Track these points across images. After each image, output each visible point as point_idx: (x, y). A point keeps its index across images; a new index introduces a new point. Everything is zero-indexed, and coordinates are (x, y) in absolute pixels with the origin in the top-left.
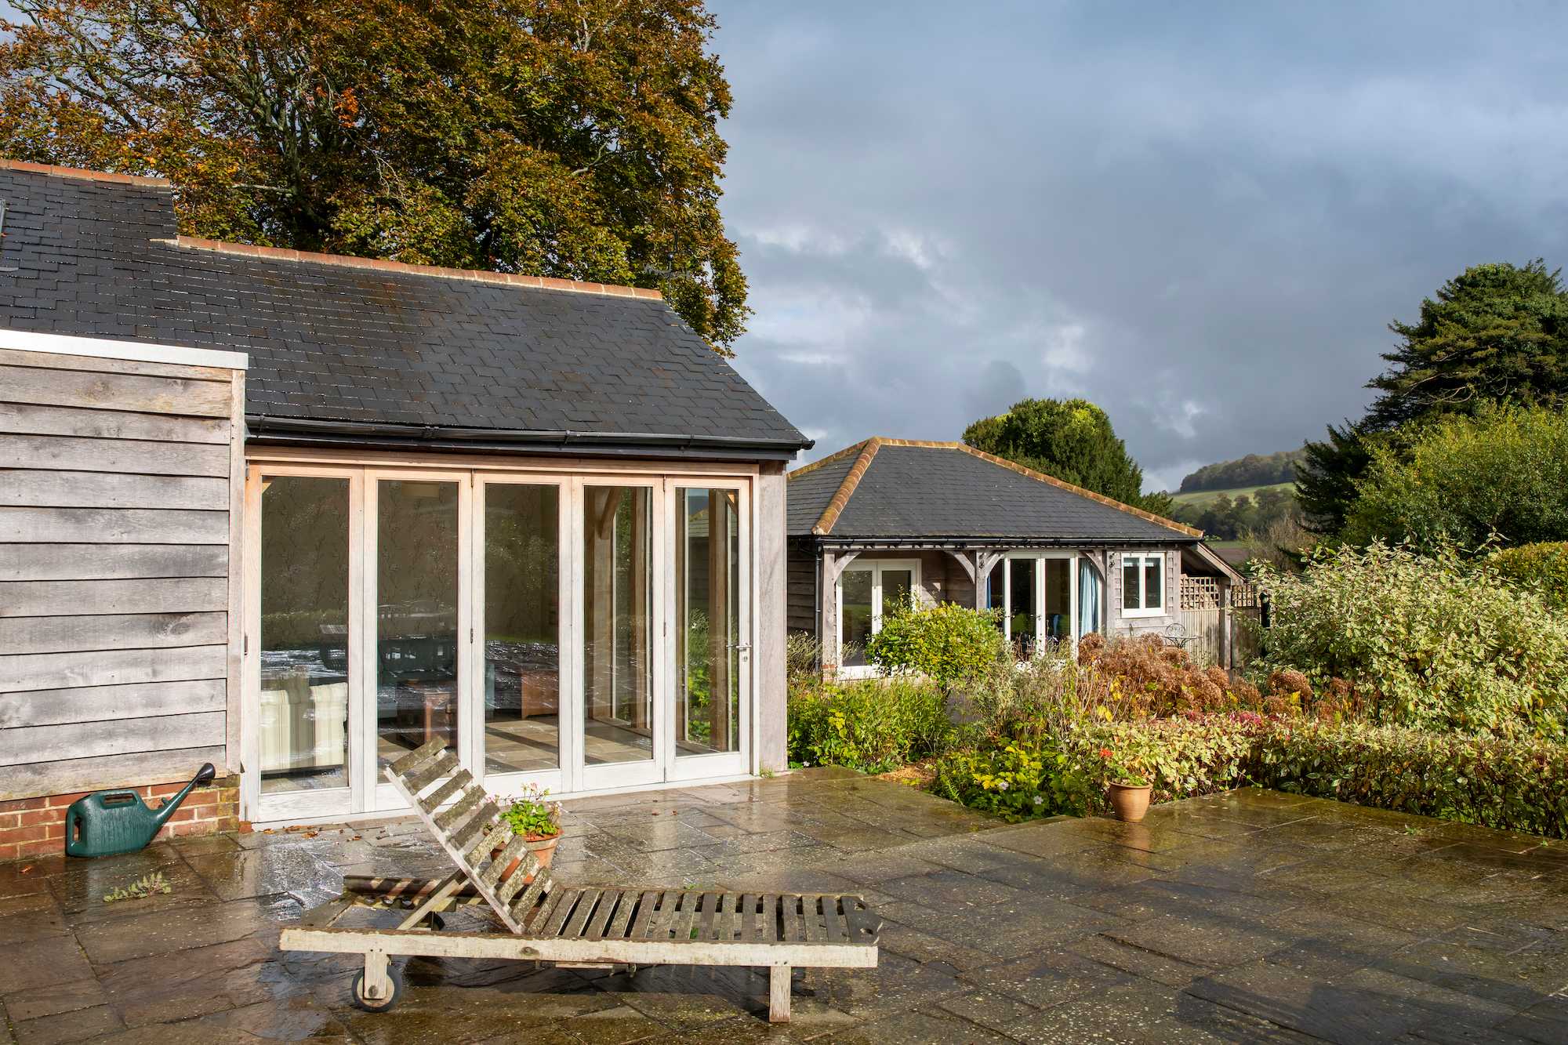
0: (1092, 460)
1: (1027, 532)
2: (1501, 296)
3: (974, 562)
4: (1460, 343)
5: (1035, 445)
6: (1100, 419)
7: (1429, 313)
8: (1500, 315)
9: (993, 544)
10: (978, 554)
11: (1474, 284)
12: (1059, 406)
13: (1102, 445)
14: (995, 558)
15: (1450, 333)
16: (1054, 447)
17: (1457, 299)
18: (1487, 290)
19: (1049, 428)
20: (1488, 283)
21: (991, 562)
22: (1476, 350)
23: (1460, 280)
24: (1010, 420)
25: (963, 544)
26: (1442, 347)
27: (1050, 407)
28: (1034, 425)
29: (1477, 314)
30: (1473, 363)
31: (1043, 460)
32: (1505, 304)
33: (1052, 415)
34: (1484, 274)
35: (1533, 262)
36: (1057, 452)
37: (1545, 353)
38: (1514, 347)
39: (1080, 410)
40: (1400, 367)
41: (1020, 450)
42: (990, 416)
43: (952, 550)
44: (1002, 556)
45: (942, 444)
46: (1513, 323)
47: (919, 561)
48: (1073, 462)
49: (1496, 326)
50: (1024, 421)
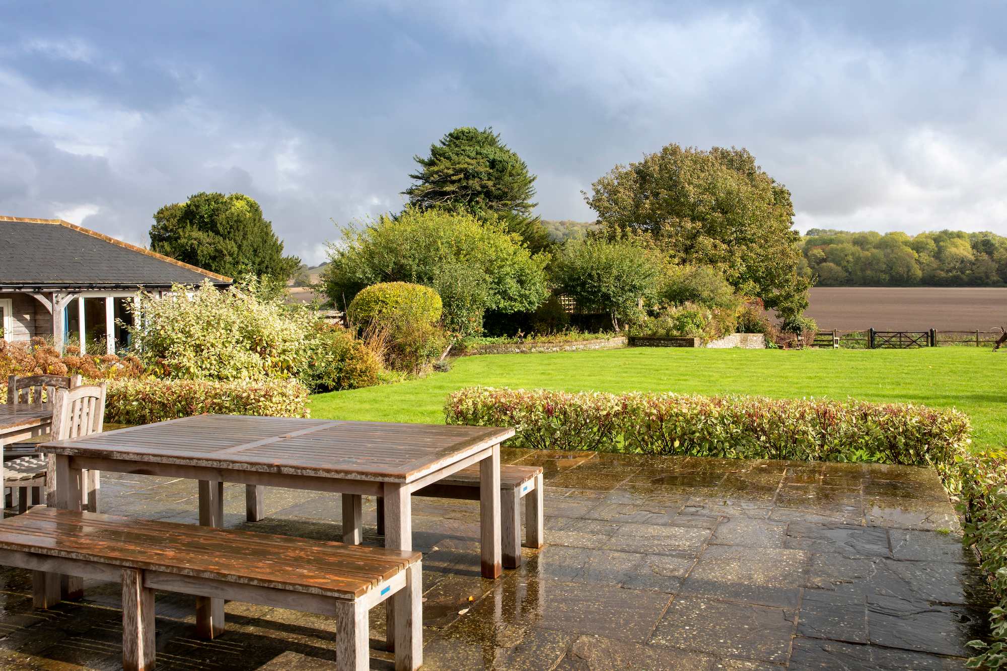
0: (245, 234)
1: (93, 280)
2: (470, 146)
3: (51, 301)
4: (446, 171)
5: (206, 224)
6: (254, 208)
7: (434, 152)
8: (469, 156)
9: (66, 288)
10: (54, 295)
11: (457, 138)
12: (223, 197)
13: (252, 224)
14: (70, 298)
15: (443, 166)
16: (218, 225)
17: (449, 145)
18: (463, 141)
19: (215, 212)
20: (465, 137)
21: (65, 300)
22: (453, 175)
23: (451, 135)
24: (188, 206)
25: (39, 288)
26: (437, 173)
27: (217, 198)
28: (204, 210)
29: (457, 154)
30: (453, 182)
31: (210, 233)
32: (471, 150)
33: (218, 203)
34: (463, 132)
35: (487, 128)
36: (221, 229)
37: (489, 179)
38: (476, 175)
39: (239, 201)
40: (420, 182)
41: (195, 227)
42: (175, 203)
43: (31, 292)
44: (76, 296)
45: (47, 220)
46: (474, 162)
47: (10, 301)
48: (231, 235)
49: (464, 163)
50: (197, 207)
